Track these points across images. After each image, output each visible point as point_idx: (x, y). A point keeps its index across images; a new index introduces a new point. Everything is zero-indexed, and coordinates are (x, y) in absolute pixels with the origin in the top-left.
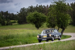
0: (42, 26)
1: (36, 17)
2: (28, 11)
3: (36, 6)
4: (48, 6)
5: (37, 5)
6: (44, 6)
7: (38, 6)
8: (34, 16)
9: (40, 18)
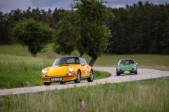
0: (42, 50)
1: (31, 30)
2: (9, 19)
3: (28, 11)
4: (50, 11)
5: (29, 8)
6: (43, 11)
7: (31, 11)
8: (27, 29)
9: (40, 34)
